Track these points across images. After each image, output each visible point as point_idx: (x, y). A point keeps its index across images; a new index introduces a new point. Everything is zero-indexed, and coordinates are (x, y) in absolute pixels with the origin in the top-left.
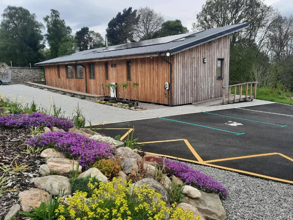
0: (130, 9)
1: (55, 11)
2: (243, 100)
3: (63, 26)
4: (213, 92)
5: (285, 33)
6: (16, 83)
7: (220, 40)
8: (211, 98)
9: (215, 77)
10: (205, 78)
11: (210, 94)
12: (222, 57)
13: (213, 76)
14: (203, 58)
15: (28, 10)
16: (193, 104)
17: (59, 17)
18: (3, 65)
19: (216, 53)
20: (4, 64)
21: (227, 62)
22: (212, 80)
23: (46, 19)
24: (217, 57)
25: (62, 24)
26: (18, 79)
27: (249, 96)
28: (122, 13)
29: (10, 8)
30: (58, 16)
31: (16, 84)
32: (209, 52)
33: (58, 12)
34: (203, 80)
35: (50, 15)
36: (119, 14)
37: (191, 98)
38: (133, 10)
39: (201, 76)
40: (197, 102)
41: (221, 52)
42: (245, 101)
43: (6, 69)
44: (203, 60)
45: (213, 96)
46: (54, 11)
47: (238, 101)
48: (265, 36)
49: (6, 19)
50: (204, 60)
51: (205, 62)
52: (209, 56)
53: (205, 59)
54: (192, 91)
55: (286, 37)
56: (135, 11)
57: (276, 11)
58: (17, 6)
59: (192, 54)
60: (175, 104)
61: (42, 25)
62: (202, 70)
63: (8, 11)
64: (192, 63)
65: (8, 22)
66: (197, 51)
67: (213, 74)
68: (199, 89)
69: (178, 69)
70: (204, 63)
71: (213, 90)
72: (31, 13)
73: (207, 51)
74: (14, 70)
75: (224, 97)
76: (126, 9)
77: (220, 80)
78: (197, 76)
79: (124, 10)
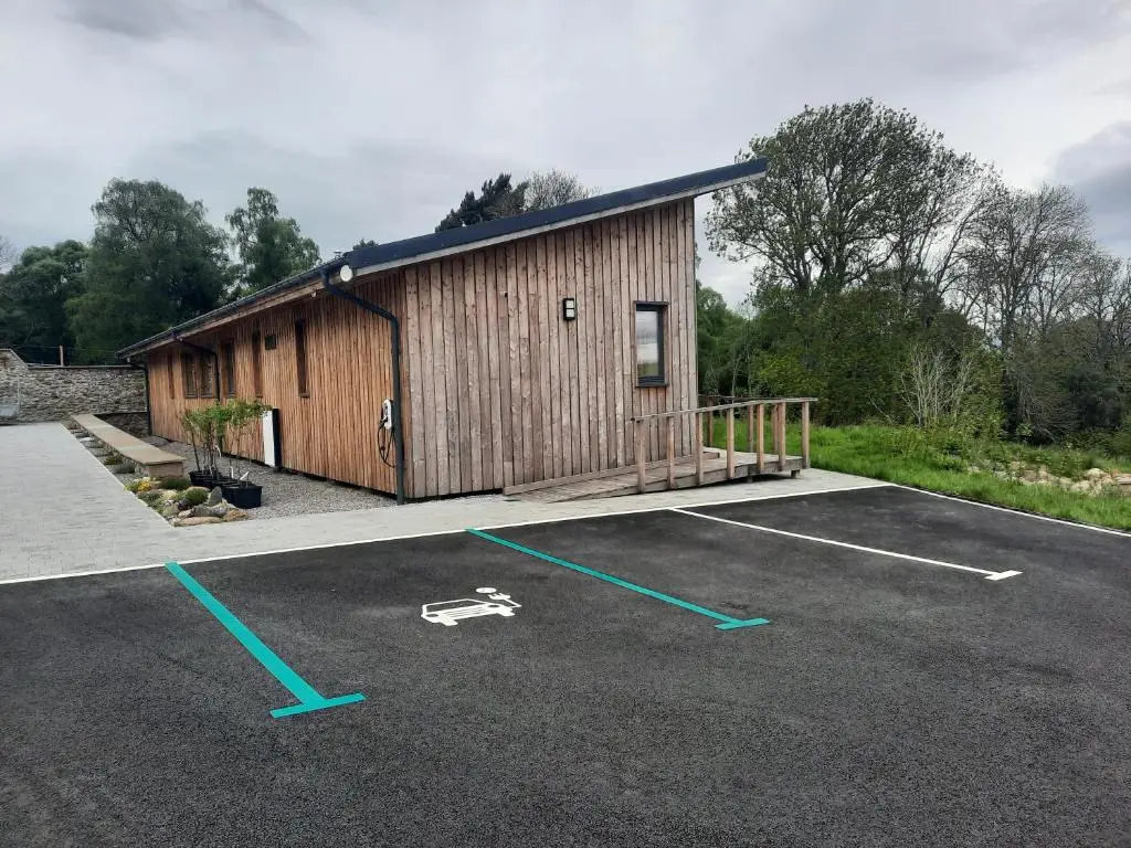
0: (504, 182)
1: (260, 192)
2: (743, 474)
3: (292, 238)
4: (621, 442)
5: (1025, 241)
6: (51, 417)
7: (644, 230)
8: (613, 465)
9: (627, 379)
10: (574, 382)
11: (603, 449)
12: (659, 299)
13: (619, 374)
14: (561, 299)
15: (178, 192)
16: (508, 489)
17: (276, 212)
18: (5, 360)
19: (625, 279)
20: (9, 355)
21: (682, 316)
22: (610, 390)
23: (235, 220)
24: (634, 298)
25: (288, 232)
26: (60, 405)
27: (775, 458)
28: (478, 195)
29: (121, 187)
30: (273, 208)
31: (52, 420)
32: (589, 274)
33: (268, 194)
34: (566, 389)
35: (246, 207)
36: (470, 197)
37: (508, 465)
38: (514, 184)
39: (555, 373)
40: (535, 480)
41: (650, 275)
42: (755, 476)
43: (16, 372)
44: (561, 305)
45: (620, 454)
46: (257, 195)
47: (720, 477)
48: (953, 255)
49: (105, 220)
50: (565, 309)
51: (570, 314)
52: (589, 290)
53: (570, 304)
54: (509, 438)
55: (1032, 255)
56: (524, 186)
57: (986, 172)
58: (141, 181)
59: (501, 280)
60: (419, 493)
61: (226, 237)
62: (556, 345)
63: (116, 195)
64: (503, 322)
65: (115, 230)
66: (526, 269)
67: (618, 364)
68: (547, 429)
69: (427, 340)
70: (567, 320)
71: (620, 430)
72: (189, 199)
73: (580, 271)
74: (42, 374)
75: (672, 461)
76: (491, 182)
77: (652, 393)
78: (533, 375)
79: (485, 184)
